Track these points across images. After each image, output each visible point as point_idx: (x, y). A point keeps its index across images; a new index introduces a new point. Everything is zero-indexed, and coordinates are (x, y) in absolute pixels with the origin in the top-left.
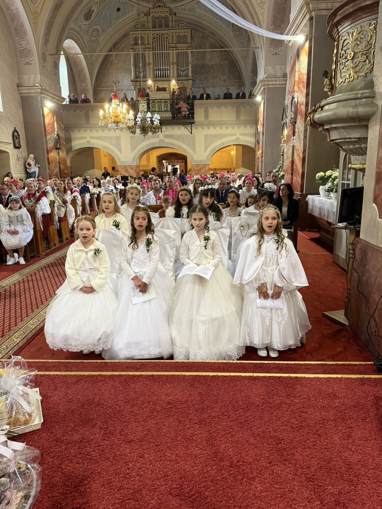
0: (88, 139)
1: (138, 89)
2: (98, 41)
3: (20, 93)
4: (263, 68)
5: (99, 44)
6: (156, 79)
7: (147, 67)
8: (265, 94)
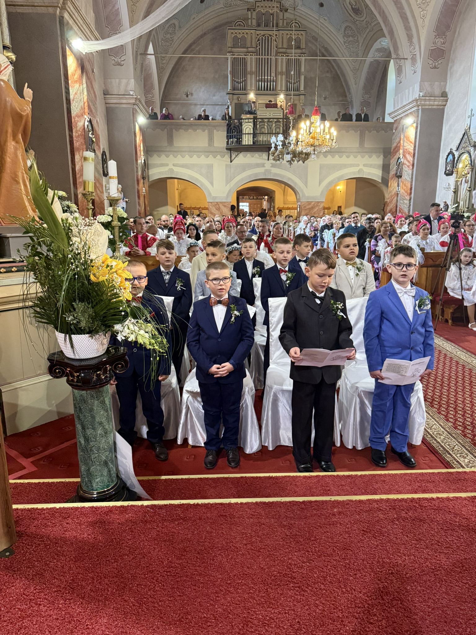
0: (171, 166)
1: (235, 103)
2: (172, 40)
3: (106, 103)
4: (418, 84)
5: (173, 43)
6: (259, 91)
7: (249, 76)
8: (418, 116)
